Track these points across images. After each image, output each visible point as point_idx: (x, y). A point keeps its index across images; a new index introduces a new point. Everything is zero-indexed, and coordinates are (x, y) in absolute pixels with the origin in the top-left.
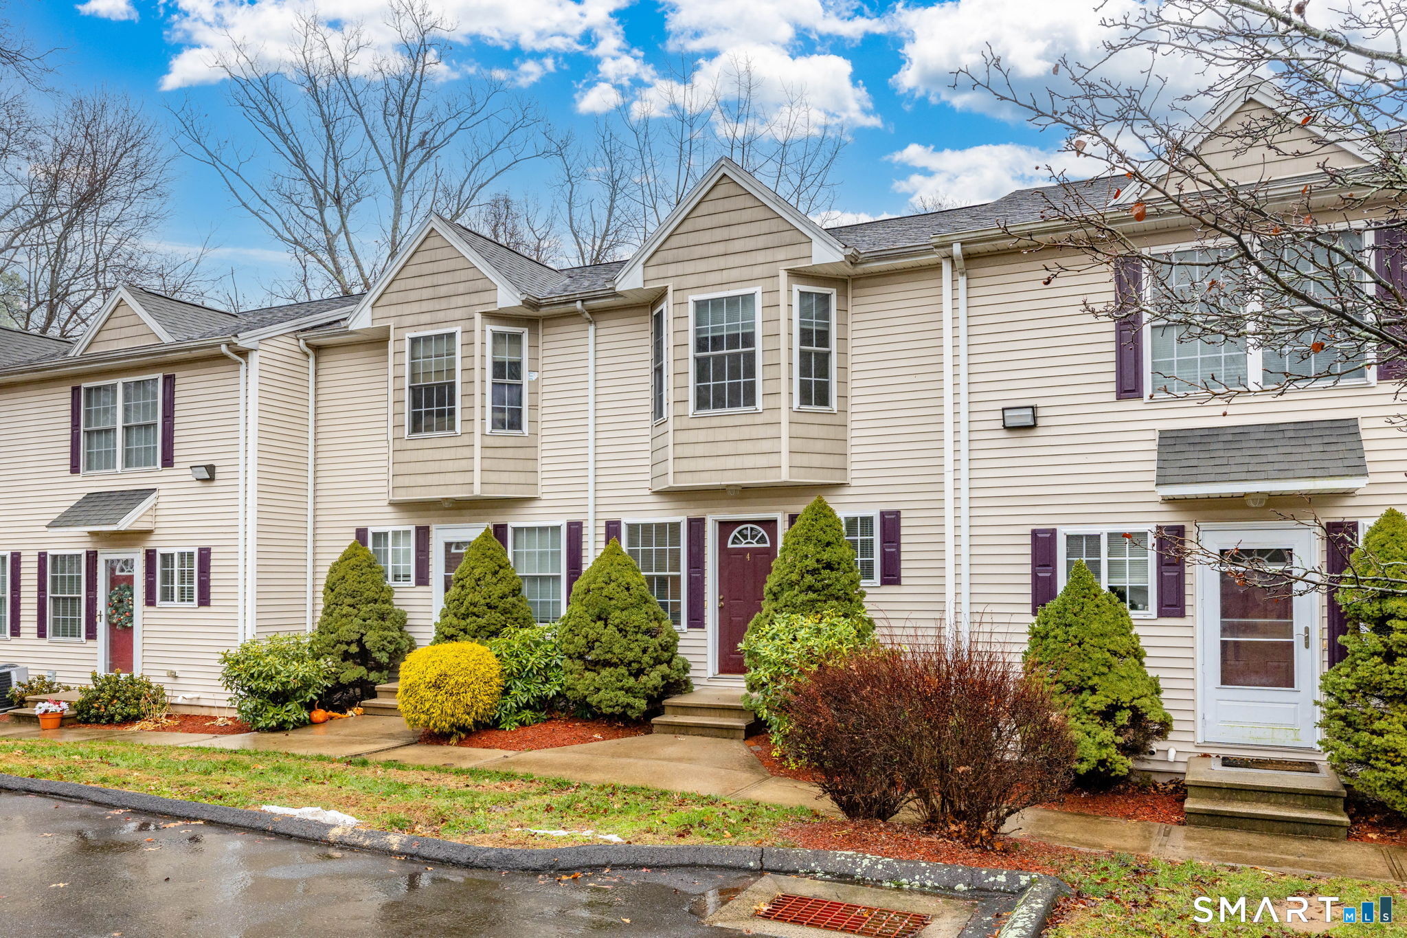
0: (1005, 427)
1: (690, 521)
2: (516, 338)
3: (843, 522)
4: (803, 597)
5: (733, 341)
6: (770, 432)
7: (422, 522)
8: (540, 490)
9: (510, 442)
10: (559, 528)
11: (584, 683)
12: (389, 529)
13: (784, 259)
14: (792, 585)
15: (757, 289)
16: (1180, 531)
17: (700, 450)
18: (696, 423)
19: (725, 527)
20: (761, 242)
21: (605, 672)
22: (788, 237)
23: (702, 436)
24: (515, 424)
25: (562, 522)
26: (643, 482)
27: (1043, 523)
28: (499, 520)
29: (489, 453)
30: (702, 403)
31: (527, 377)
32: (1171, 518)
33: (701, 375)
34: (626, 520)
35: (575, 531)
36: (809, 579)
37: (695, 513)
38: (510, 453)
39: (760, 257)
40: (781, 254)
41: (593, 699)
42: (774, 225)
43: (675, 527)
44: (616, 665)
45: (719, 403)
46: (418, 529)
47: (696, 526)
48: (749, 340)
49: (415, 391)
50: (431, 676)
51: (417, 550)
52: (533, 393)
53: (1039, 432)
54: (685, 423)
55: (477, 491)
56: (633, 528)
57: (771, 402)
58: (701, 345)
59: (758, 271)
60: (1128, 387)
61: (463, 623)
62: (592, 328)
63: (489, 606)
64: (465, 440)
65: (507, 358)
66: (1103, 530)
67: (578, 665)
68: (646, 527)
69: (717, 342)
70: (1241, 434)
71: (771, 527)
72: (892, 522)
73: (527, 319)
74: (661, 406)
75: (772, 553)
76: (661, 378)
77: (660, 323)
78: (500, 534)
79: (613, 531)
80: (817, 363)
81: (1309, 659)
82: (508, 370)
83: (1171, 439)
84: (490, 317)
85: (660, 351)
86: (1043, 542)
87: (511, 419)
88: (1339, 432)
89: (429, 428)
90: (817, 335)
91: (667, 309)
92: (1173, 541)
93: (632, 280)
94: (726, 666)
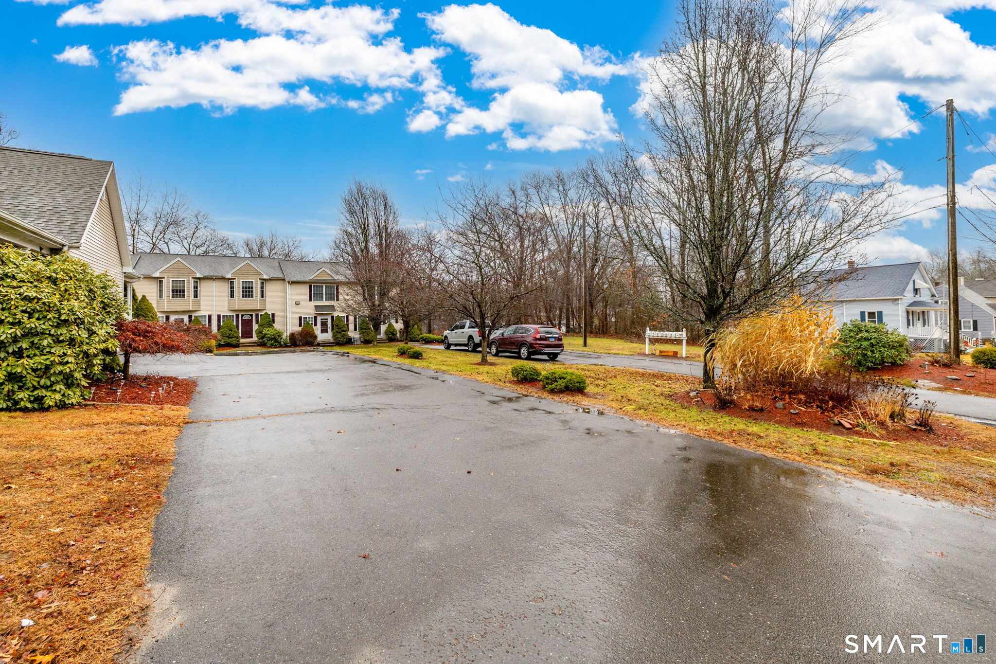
0: (295, 304)
2: (197, 282)
3: (271, 315)
4: (268, 326)
5: (249, 288)
6: (256, 302)
7: (168, 315)
8: (201, 309)
9: (196, 301)
11: (228, 341)
13: (258, 277)
14: (265, 324)
15: (254, 280)
17: (243, 304)
18: (242, 300)
19: (242, 316)
20: (254, 274)
21: (232, 339)
23: (243, 302)
25: (207, 315)
26: (226, 308)
27: (300, 315)
28: (190, 314)
29: (193, 302)
30: (243, 297)
31: (199, 288)
32: (315, 315)
33: (243, 292)
34: (222, 314)
35: (210, 317)
36: (268, 323)
37: (237, 313)
38: (196, 303)
39: (254, 276)
41: (230, 343)
42: (257, 271)
43: (233, 316)
44: (233, 337)
45: (246, 297)
46: (166, 316)
47: (237, 316)
48: (252, 288)
49: (173, 291)
52: (201, 292)
53: (300, 304)
54: (240, 299)
55: (191, 309)
56: (223, 316)
57: (256, 297)
58: (243, 287)
59: (253, 278)
60: (311, 300)
62: (215, 281)
64: (187, 300)
65: (196, 285)
66: (308, 316)
67: (227, 338)
68: (227, 316)
69: (246, 288)
70: (323, 306)
71: (252, 316)
72: (273, 315)
73: (199, 279)
74: (232, 296)
75: (251, 320)
76: (232, 292)
77: (232, 283)
78: (190, 317)
79: (219, 316)
80: (262, 292)
81: (330, 330)
82: (196, 287)
83: (316, 307)
84: (193, 278)
85: (232, 288)
86: (300, 318)
87: (196, 296)
88: (333, 306)
89: (177, 297)
90: (262, 288)
91: (235, 282)
92: (315, 318)
93: (229, 276)
94: (243, 337)
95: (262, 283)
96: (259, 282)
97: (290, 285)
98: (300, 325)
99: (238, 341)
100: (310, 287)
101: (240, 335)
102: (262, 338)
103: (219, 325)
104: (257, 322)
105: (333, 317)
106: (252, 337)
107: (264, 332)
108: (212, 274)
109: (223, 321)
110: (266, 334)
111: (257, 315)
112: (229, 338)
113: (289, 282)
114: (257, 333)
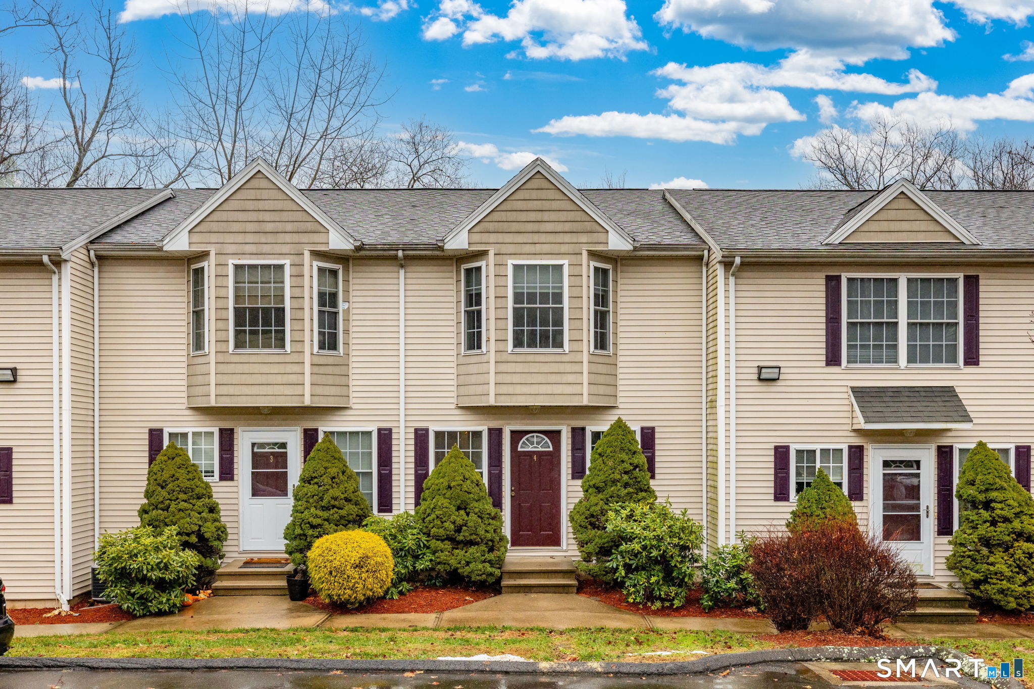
0: (760, 379)
1: (490, 430)
2: (334, 273)
3: (638, 437)
4: (624, 492)
5: (544, 297)
6: (575, 368)
7: (227, 425)
8: (352, 401)
9: (330, 361)
10: (369, 433)
11: (455, 558)
12: (190, 430)
13: (585, 243)
14: (614, 482)
15: (565, 262)
16: (860, 449)
17: (516, 378)
18: (514, 358)
19: (517, 435)
20: (568, 227)
21: (472, 549)
22: (589, 226)
23: (519, 368)
24: (333, 346)
25: (373, 428)
26: (450, 397)
27: (782, 441)
28: (310, 425)
29: (316, 369)
30: (518, 343)
31: (342, 306)
32: (857, 441)
33: (518, 320)
34: (433, 428)
35: (385, 437)
36: (625, 477)
37: (495, 424)
38: (329, 370)
39: (567, 238)
40: (584, 238)
41: (465, 571)
42: (578, 216)
43: (477, 435)
44: (477, 544)
45: (532, 344)
46: (221, 431)
47: (495, 435)
48: (558, 297)
50: (355, 557)
51: (222, 449)
52: (346, 320)
53: (779, 383)
54: (504, 357)
55: (307, 402)
56: (439, 435)
57: (576, 346)
58: (518, 298)
59: (564, 248)
60: (833, 359)
61: (325, 514)
62: (402, 272)
63: (347, 500)
64: (295, 358)
65: (328, 290)
66: (817, 447)
67: (447, 545)
68: (452, 435)
69: (532, 298)
70: (897, 392)
71: (554, 436)
72: (649, 435)
73: (343, 258)
74: (474, 341)
75: (555, 456)
76: (474, 319)
77: (473, 275)
78: (310, 437)
79: (421, 436)
80: (601, 319)
81: (929, 524)
82: (328, 300)
83: (859, 393)
84: (316, 254)
85: (474, 299)
86: (781, 454)
87: (329, 341)
88: (948, 394)
89: (254, 345)
90: (601, 299)
91: (487, 266)
92: (857, 454)
93: (458, 242)
94: (517, 541)
95: (601, 275)
96: (588, 267)
97: (732, 280)
98: (781, 494)
99: (499, 563)
100: (833, 284)
101: (507, 531)
102: (605, 552)
103: (420, 478)
104: (578, 472)
105: (944, 454)
106: (555, 541)
107: (615, 522)
108: (393, 238)
109: (439, 457)
110: (622, 538)
111: (578, 434)
112: (456, 543)
113: (727, 264)
114: (579, 528)
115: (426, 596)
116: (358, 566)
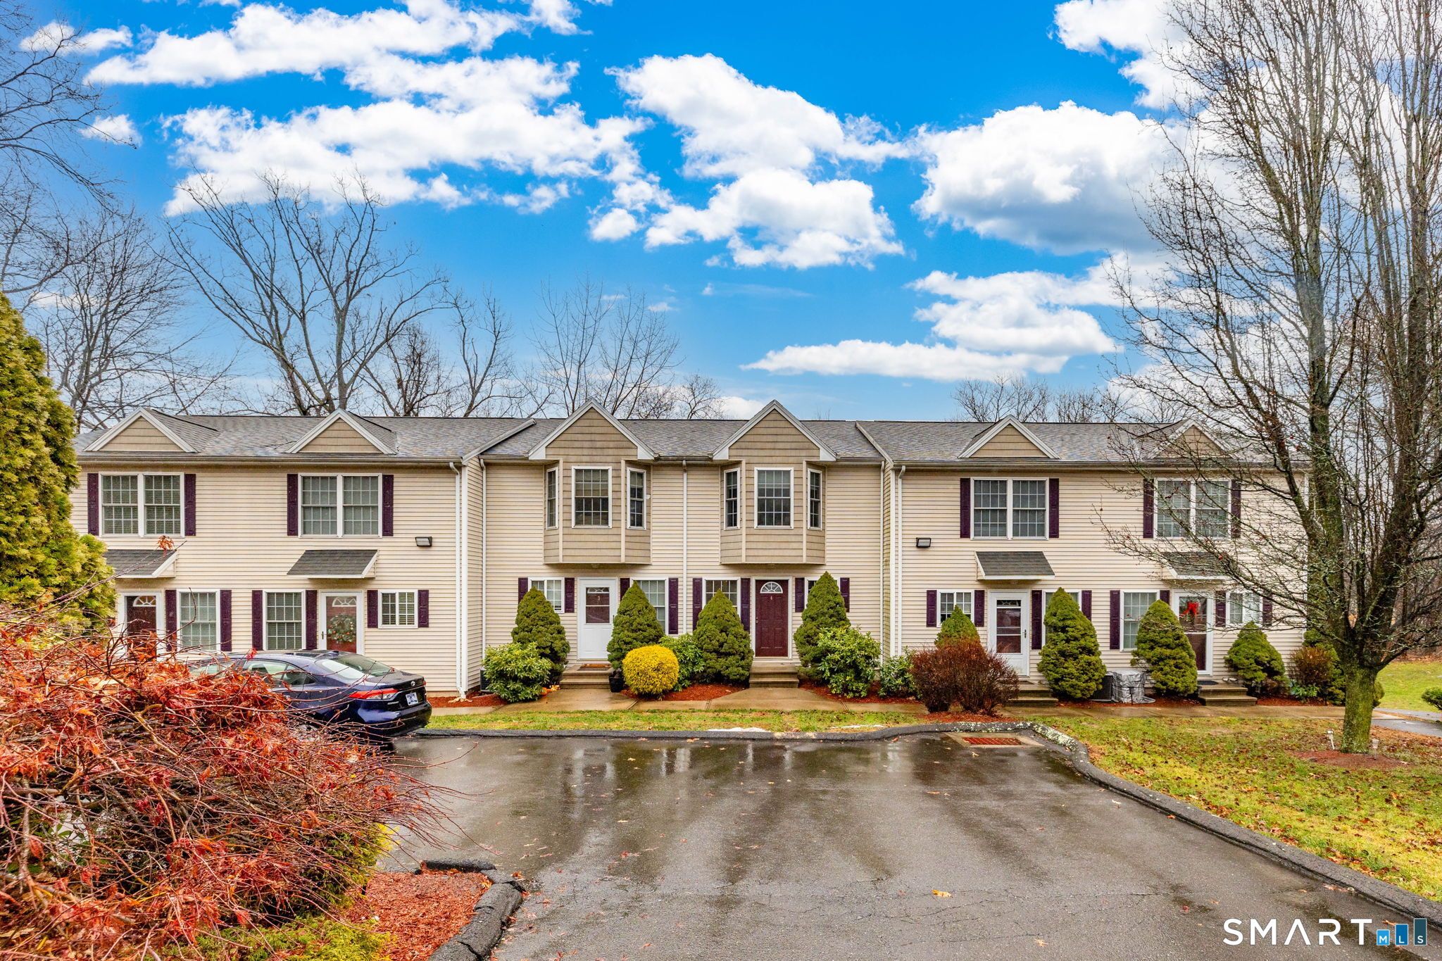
0: (918, 547)
1: (742, 580)
2: (641, 475)
3: (839, 584)
4: (830, 620)
5: (778, 492)
6: (798, 539)
7: (570, 576)
8: (652, 560)
9: (637, 533)
10: (663, 581)
11: (719, 664)
12: (545, 579)
13: (804, 457)
14: (824, 614)
15: (791, 469)
16: (982, 592)
17: (760, 545)
18: (758, 532)
19: (760, 583)
20: (794, 445)
21: (730, 658)
22: (807, 445)
23: (761, 538)
24: (640, 524)
25: (666, 578)
26: (715, 557)
27: (932, 588)
28: (624, 576)
29: (629, 539)
30: (761, 522)
31: (646, 497)
32: (980, 587)
33: (761, 507)
34: (705, 578)
35: (674, 584)
36: (831, 611)
37: (745, 576)
38: (638, 539)
39: (793, 453)
40: (804, 453)
41: (725, 672)
42: (800, 438)
43: (734, 583)
44: (734, 654)
45: (770, 523)
46: (566, 580)
47: (746, 582)
48: (787, 492)
49: (578, 501)
50: (655, 664)
51: (566, 592)
52: (649, 506)
53: (930, 549)
54: (752, 531)
55: (623, 560)
56: (709, 583)
57: (798, 524)
58: (761, 492)
59: (791, 460)
60: (965, 533)
61: (634, 635)
62: (685, 475)
63: (649, 625)
64: (615, 531)
65: (636, 486)
66: (955, 591)
67: (714, 656)
68: (717, 583)
69: (770, 492)
70: (1006, 555)
71: (784, 584)
72: (845, 583)
73: (646, 465)
74: (732, 521)
75: (785, 595)
76: (732, 506)
77: (732, 477)
78: (624, 584)
79: (697, 584)
80: (815, 506)
81: (1026, 642)
82: (637, 493)
83: (982, 556)
84: (629, 463)
85: (732, 493)
86: (931, 595)
87: (637, 520)
88: (1039, 555)
89: (588, 523)
90: (815, 493)
91: (741, 471)
92: (980, 596)
93: (722, 455)
94: (760, 653)
95: (815, 477)
96: (807, 473)
97: (900, 481)
98: (931, 622)
99: (748, 667)
100: (965, 484)
101: (753, 646)
102: (817, 660)
103: (696, 612)
104: (799, 607)
105: (1036, 596)
106: (785, 654)
107: (824, 640)
108: (680, 452)
109: (709, 597)
110: (829, 650)
111: (799, 582)
112: (720, 654)
113: (897, 471)
114: (800, 644)
115: (700, 689)
116: (657, 670)
